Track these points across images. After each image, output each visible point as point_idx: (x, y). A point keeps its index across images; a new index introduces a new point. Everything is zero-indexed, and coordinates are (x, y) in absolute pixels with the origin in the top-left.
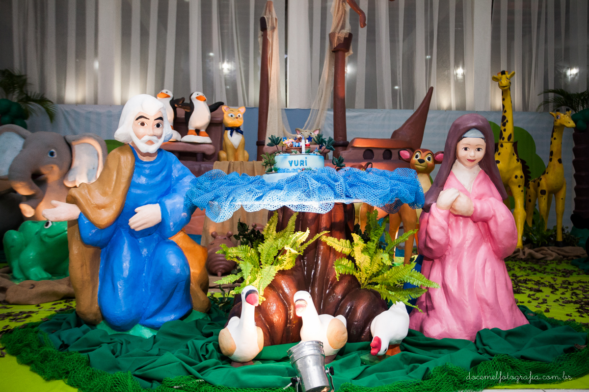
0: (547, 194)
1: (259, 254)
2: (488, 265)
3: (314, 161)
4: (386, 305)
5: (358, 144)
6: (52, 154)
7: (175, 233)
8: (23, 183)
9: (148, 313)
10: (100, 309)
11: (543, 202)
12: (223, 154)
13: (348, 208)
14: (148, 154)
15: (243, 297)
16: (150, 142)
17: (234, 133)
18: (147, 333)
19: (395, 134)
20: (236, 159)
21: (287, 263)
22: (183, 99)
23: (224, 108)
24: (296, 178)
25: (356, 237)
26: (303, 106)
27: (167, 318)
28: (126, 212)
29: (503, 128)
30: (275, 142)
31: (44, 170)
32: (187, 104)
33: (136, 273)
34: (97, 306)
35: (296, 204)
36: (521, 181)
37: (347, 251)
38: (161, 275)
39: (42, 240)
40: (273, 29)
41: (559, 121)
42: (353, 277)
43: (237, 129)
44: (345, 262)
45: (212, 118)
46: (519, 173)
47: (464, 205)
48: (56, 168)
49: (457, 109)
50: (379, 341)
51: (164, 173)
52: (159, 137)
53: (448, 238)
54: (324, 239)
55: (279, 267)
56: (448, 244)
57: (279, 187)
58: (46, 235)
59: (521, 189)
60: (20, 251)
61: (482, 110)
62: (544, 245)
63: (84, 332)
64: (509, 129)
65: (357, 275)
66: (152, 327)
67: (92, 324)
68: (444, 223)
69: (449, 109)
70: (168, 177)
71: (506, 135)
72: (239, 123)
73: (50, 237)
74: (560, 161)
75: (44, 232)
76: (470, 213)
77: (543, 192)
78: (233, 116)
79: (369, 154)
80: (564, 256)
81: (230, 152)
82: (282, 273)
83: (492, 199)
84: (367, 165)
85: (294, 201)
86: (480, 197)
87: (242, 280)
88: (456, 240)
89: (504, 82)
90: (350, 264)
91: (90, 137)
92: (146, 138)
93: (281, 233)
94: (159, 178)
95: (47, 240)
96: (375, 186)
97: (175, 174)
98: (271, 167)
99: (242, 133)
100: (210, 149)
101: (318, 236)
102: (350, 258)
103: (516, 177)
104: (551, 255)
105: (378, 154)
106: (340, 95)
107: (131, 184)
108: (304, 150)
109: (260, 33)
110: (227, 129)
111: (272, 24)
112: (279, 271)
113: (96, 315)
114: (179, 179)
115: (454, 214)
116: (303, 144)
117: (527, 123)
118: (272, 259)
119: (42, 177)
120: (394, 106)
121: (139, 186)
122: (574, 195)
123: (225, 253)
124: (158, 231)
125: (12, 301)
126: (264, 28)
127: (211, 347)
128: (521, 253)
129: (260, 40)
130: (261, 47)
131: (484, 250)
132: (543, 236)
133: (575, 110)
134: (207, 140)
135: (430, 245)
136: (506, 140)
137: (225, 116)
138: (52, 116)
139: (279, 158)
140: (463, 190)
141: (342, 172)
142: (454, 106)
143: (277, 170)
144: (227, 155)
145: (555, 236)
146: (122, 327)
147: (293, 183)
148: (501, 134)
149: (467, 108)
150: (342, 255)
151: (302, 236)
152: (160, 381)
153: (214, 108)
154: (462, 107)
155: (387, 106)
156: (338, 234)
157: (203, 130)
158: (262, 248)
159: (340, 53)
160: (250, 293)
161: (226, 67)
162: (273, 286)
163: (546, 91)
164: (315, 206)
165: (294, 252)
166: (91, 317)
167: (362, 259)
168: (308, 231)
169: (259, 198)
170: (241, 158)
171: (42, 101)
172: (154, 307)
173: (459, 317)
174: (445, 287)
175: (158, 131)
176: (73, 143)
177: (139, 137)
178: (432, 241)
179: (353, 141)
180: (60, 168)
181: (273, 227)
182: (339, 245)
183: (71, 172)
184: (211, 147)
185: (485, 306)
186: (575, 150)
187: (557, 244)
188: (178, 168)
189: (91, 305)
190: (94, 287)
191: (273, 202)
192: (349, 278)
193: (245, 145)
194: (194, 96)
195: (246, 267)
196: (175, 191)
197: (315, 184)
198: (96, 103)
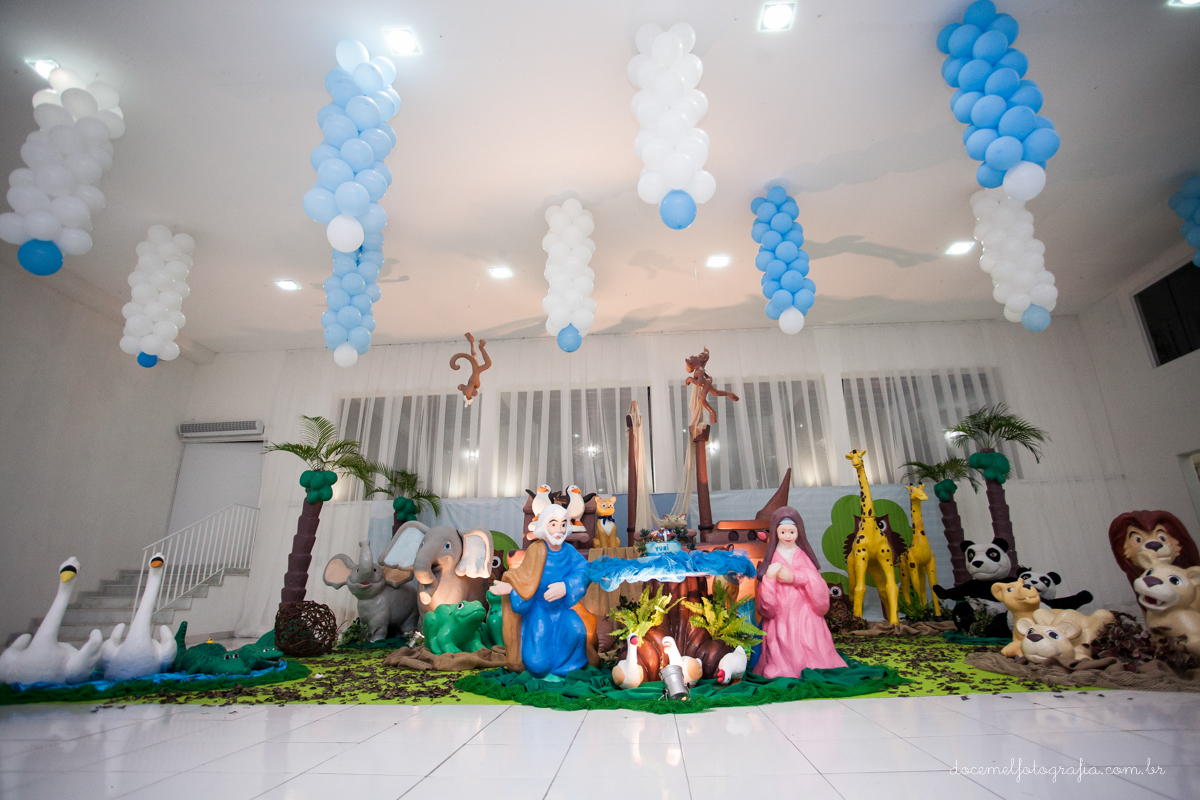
0: (916, 566)
1: (637, 616)
2: (809, 620)
3: (674, 547)
4: (731, 649)
5: (722, 527)
6: (448, 546)
7: (574, 604)
8: (425, 573)
9: (558, 665)
10: (523, 661)
11: (915, 575)
12: (596, 542)
13: (701, 580)
14: (556, 546)
15: (629, 640)
16: (558, 537)
17: (607, 521)
18: (556, 679)
19: (759, 514)
20: (609, 545)
21: (657, 620)
22: (561, 492)
23: (596, 499)
24: (660, 559)
25: (704, 599)
26: (670, 490)
27: (572, 668)
28: (541, 589)
29: (862, 504)
30: (645, 534)
31: (440, 561)
32: (564, 497)
33: (548, 633)
34: (520, 659)
35: (661, 577)
36: (890, 555)
37: (700, 611)
38: (567, 633)
39: (456, 619)
40: (638, 425)
41: (913, 495)
42: (706, 630)
43: (609, 518)
44: (698, 618)
45: (586, 508)
46: (886, 546)
47: (787, 575)
48: (450, 559)
49: (823, 485)
50: (724, 673)
51: (567, 559)
52: (564, 534)
53: (777, 600)
54: (683, 603)
55: (651, 624)
56: (778, 605)
57: (649, 566)
58: (459, 615)
59: (891, 562)
60: (437, 630)
61: (847, 485)
62: (919, 620)
63: (515, 677)
64: (868, 505)
65: (708, 628)
66: (561, 675)
67: (518, 672)
68: (772, 589)
69: (815, 485)
70: (569, 562)
71: (866, 510)
72: (611, 512)
73: (463, 617)
74: (923, 533)
75: (458, 613)
76: (791, 580)
77: (912, 565)
78: (605, 505)
79: (733, 536)
80: (941, 631)
81: (603, 539)
82: (654, 628)
83: (807, 570)
84: (729, 547)
85: (660, 575)
86: (798, 569)
87: (627, 631)
88: (783, 602)
89: (856, 460)
90: (702, 620)
91: (480, 529)
92: (556, 535)
93: (652, 600)
94: (564, 563)
95: (460, 619)
96: (714, 562)
97: (574, 559)
98: (643, 552)
99: (613, 521)
100: (585, 537)
101: (679, 600)
102: (703, 616)
103: (883, 551)
104: (926, 630)
105: (743, 535)
106: (704, 481)
107: (545, 568)
108: (666, 539)
109: (627, 428)
110: (600, 518)
111: (637, 421)
112: (652, 628)
113: (520, 666)
114: (577, 563)
115: (779, 582)
116: (665, 534)
117: (896, 495)
118: (647, 618)
119: (438, 568)
120: (760, 486)
121: (549, 569)
122: (952, 567)
123: (613, 615)
124: (563, 603)
125: (439, 668)
126: (630, 423)
127: (607, 680)
128: (896, 629)
129: (627, 435)
130: (628, 441)
131: (806, 608)
132: (919, 611)
133: (937, 481)
134: (582, 528)
135: (765, 607)
136: (867, 514)
137: (598, 506)
138: (437, 511)
139: (648, 545)
140: (785, 563)
141: (693, 552)
142: (819, 483)
143: (647, 555)
144: (601, 542)
145: (932, 610)
146: (540, 675)
147: (659, 563)
148: (862, 510)
149: (834, 484)
150: (697, 614)
151: (667, 599)
152: (577, 697)
153: (587, 499)
154: (827, 483)
155: (752, 486)
156: (694, 599)
157: (578, 520)
158: (638, 611)
159: (700, 443)
160: (633, 637)
161: (592, 450)
162: (647, 637)
163: (909, 464)
164: (675, 577)
165: (662, 611)
166: (516, 668)
167: (710, 615)
168: (670, 596)
169: (636, 574)
170: (613, 544)
171: (430, 496)
172: (562, 659)
173: (790, 661)
174: (778, 639)
175: (563, 529)
176: (465, 536)
177: (551, 534)
178: (766, 604)
179: (718, 524)
180: (454, 559)
181: (647, 596)
182: (694, 607)
183: (462, 562)
184: (587, 535)
185: (808, 652)
186: (944, 521)
187: (936, 619)
188: (576, 554)
189: (517, 658)
190: (519, 644)
191: (645, 576)
192: (703, 632)
193: (616, 532)
194: (569, 490)
195: (629, 624)
196: (574, 572)
197: (672, 562)
198: (476, 496)
